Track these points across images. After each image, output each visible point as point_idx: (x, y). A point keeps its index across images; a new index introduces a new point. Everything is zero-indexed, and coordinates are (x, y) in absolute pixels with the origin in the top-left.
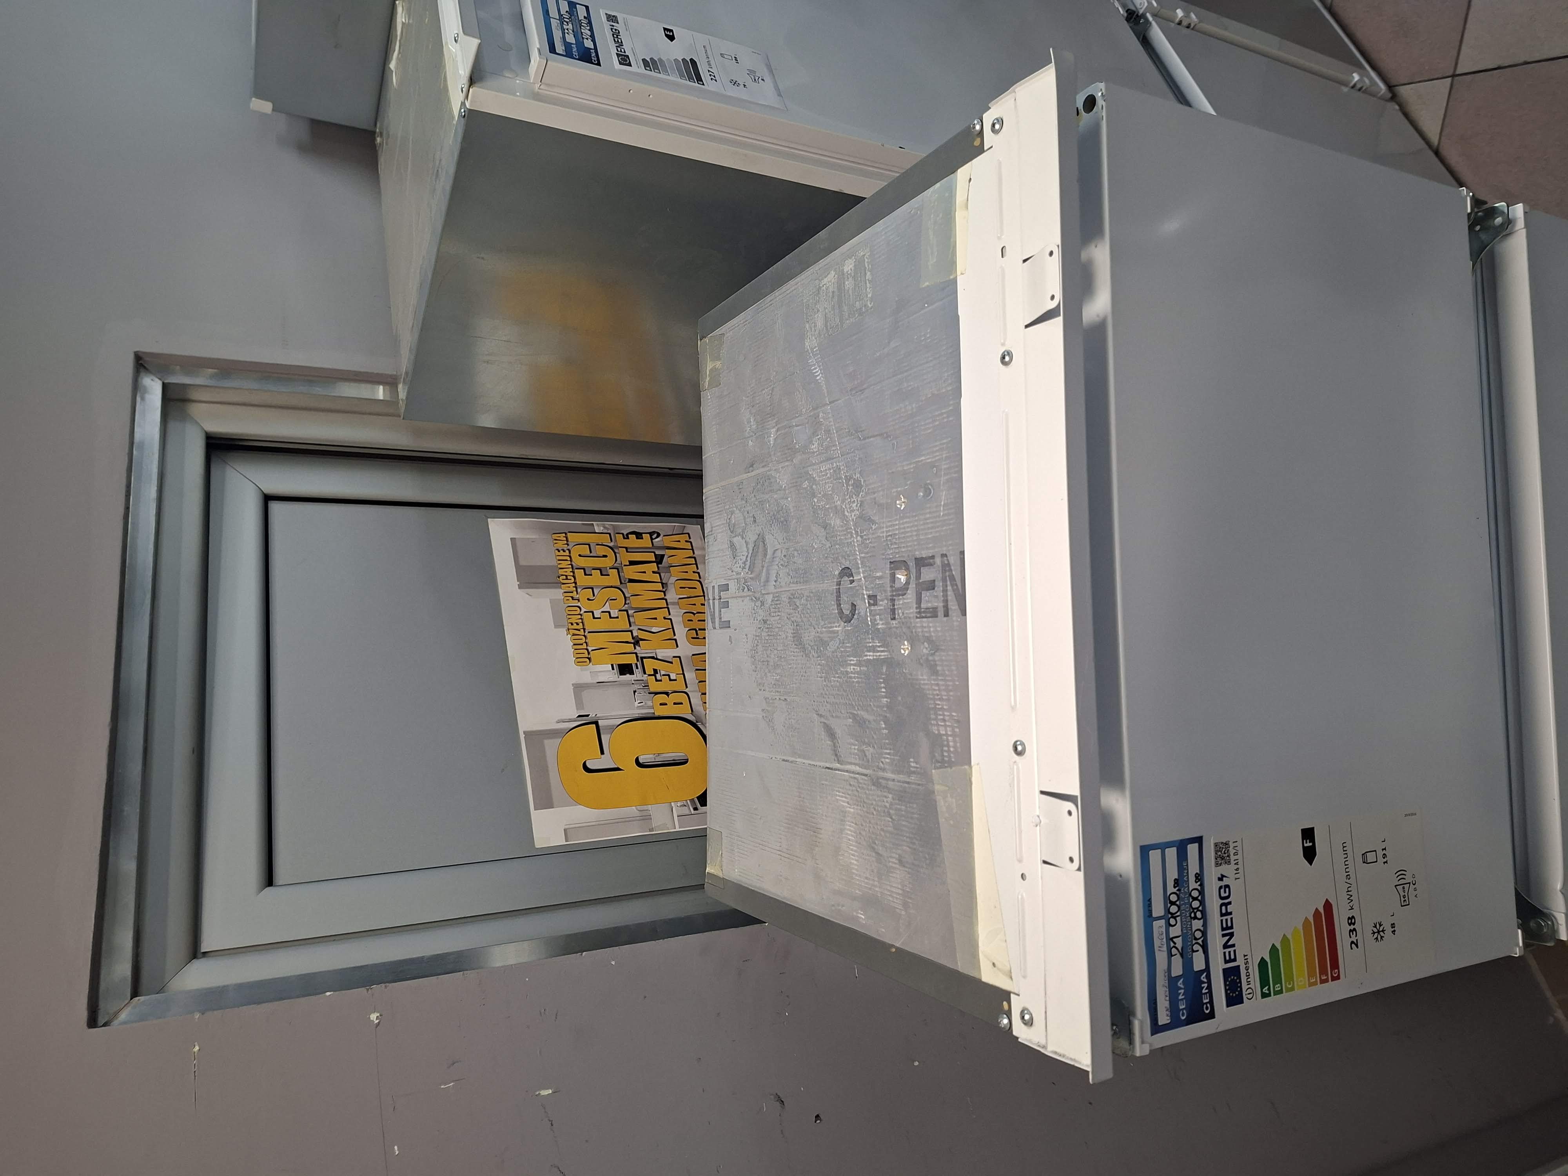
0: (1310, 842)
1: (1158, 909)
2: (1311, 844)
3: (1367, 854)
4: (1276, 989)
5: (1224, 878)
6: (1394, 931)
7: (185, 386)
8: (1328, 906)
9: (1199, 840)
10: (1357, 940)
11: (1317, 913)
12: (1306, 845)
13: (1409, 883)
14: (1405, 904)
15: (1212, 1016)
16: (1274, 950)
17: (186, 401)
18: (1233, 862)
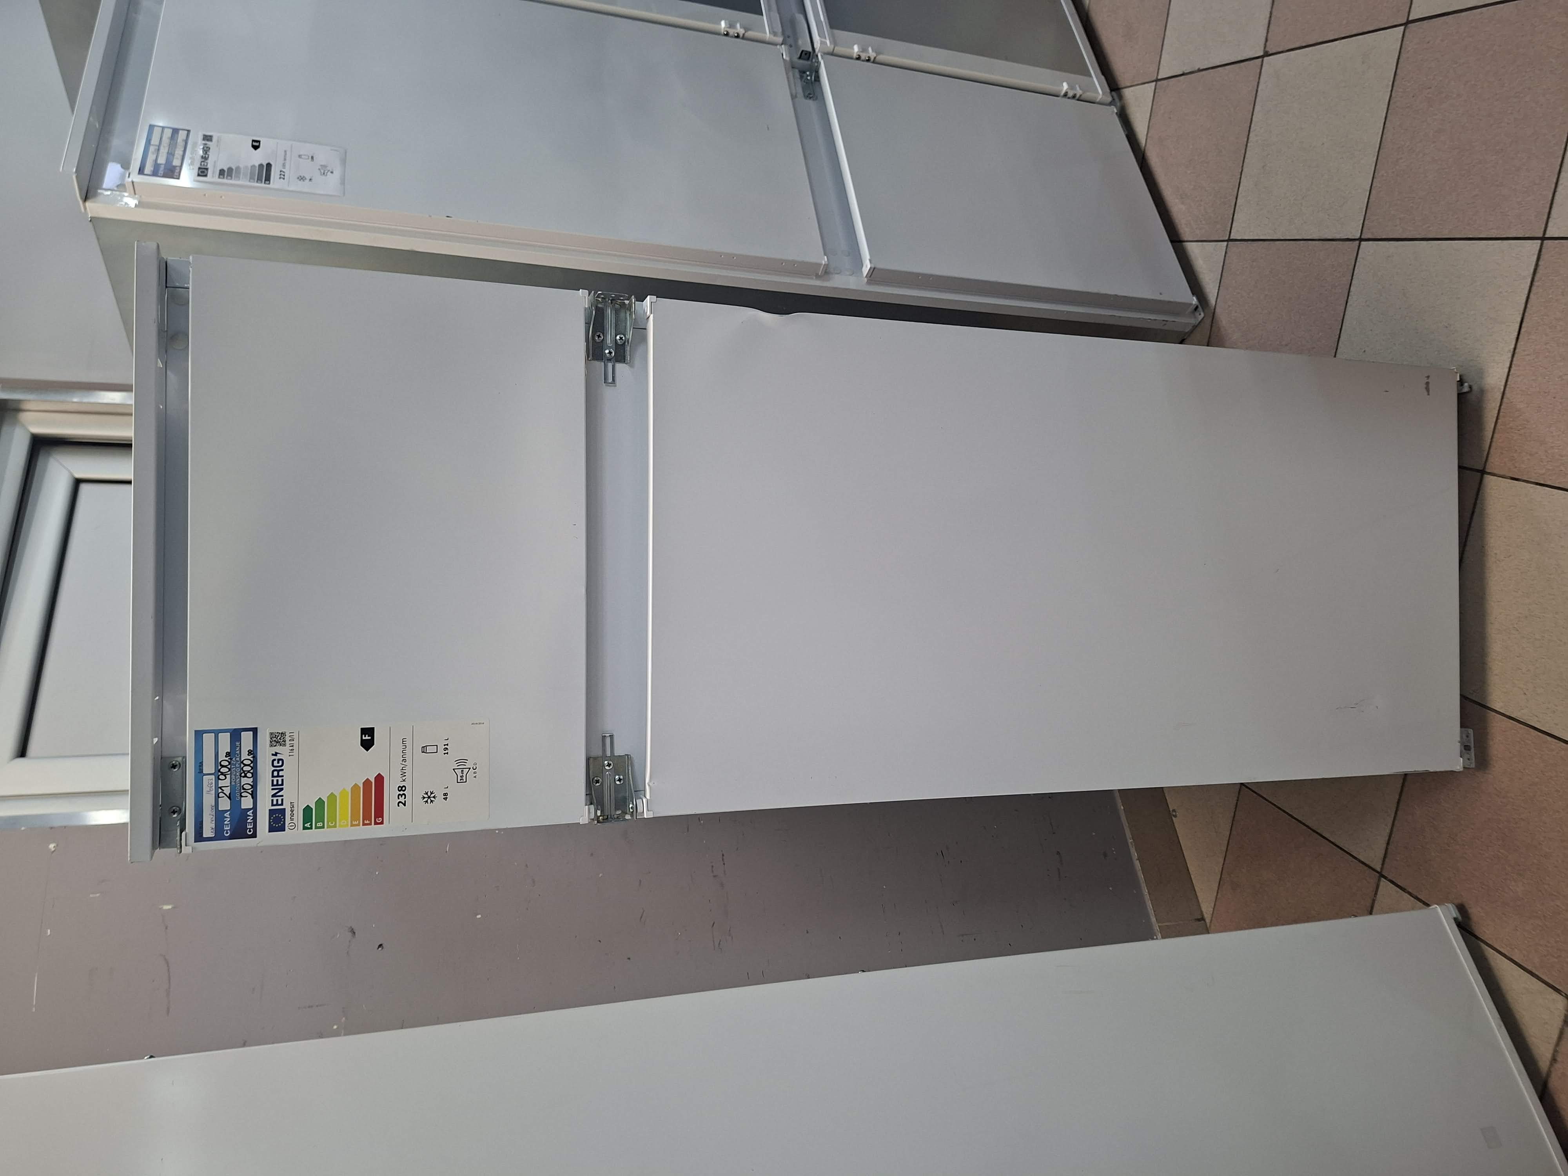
0: (368, 736)
1: (209, 767)
2: (370, 738)
3: (427, 747)
4: (318, 826)
5: (278, 755)
6: (446, 798)
7: (19, 401)
8: (379, 779)
9: (255, 731)
10: (405, 801)
11: (367, 783)
12: (364, 738)
13: (470, 768)
14: (462, 781)
15: (254, 835)
16: (320, 803)
17: (18, 410)
18: (288, 745)
